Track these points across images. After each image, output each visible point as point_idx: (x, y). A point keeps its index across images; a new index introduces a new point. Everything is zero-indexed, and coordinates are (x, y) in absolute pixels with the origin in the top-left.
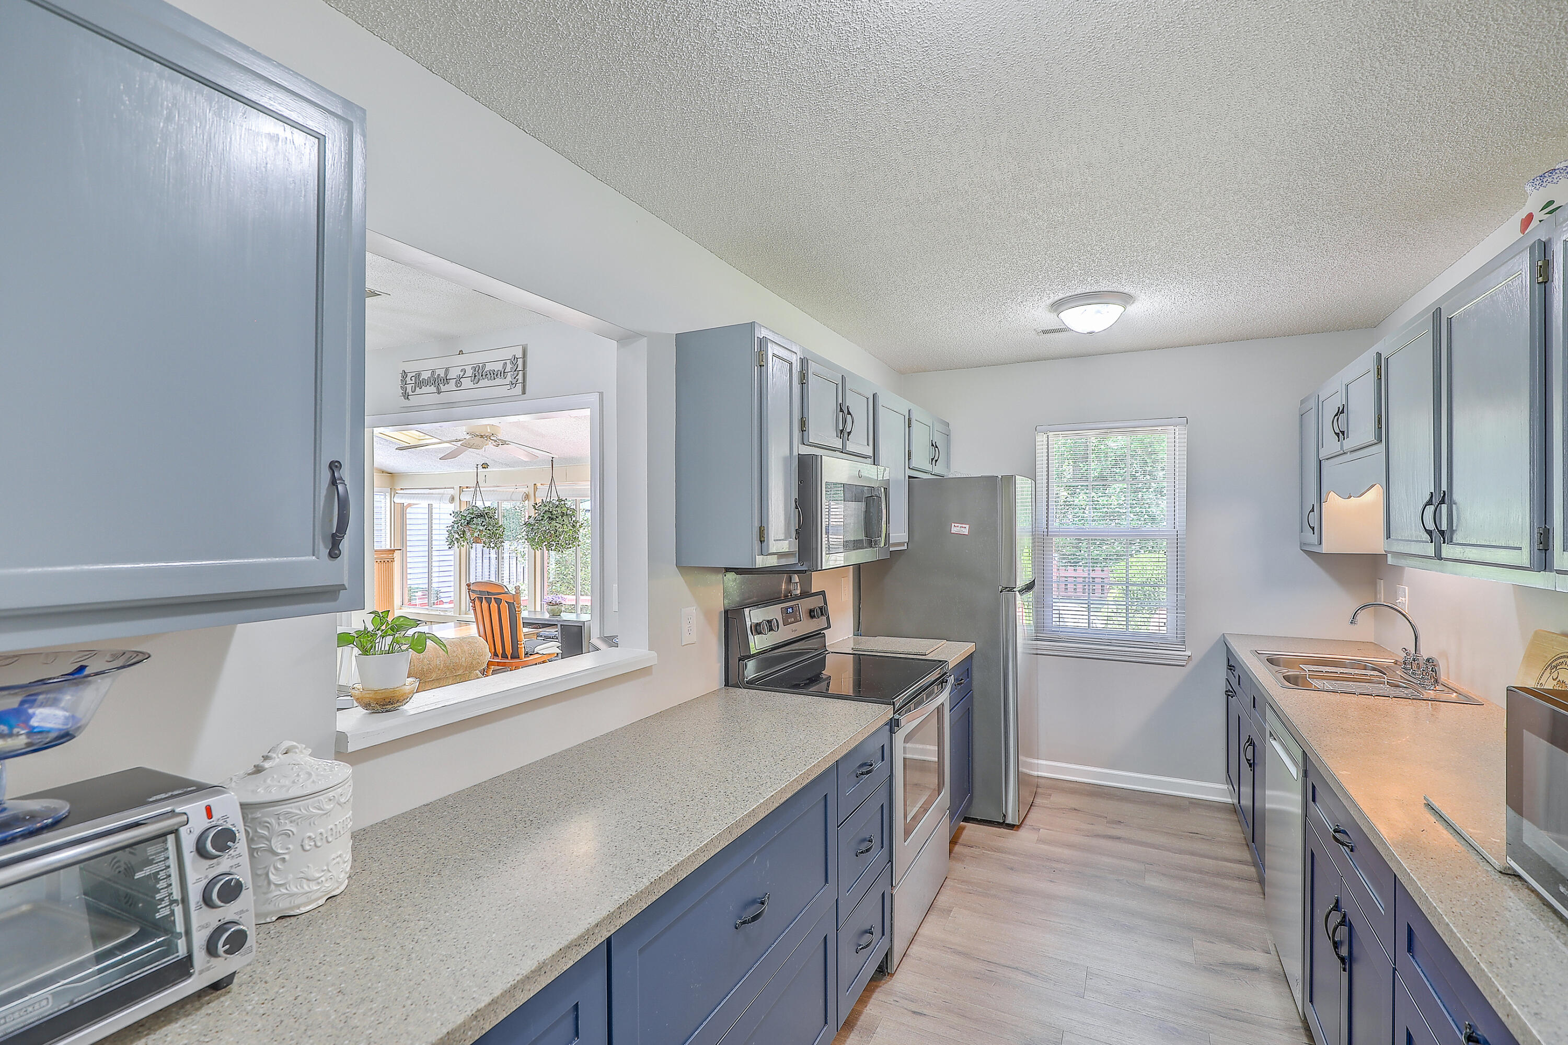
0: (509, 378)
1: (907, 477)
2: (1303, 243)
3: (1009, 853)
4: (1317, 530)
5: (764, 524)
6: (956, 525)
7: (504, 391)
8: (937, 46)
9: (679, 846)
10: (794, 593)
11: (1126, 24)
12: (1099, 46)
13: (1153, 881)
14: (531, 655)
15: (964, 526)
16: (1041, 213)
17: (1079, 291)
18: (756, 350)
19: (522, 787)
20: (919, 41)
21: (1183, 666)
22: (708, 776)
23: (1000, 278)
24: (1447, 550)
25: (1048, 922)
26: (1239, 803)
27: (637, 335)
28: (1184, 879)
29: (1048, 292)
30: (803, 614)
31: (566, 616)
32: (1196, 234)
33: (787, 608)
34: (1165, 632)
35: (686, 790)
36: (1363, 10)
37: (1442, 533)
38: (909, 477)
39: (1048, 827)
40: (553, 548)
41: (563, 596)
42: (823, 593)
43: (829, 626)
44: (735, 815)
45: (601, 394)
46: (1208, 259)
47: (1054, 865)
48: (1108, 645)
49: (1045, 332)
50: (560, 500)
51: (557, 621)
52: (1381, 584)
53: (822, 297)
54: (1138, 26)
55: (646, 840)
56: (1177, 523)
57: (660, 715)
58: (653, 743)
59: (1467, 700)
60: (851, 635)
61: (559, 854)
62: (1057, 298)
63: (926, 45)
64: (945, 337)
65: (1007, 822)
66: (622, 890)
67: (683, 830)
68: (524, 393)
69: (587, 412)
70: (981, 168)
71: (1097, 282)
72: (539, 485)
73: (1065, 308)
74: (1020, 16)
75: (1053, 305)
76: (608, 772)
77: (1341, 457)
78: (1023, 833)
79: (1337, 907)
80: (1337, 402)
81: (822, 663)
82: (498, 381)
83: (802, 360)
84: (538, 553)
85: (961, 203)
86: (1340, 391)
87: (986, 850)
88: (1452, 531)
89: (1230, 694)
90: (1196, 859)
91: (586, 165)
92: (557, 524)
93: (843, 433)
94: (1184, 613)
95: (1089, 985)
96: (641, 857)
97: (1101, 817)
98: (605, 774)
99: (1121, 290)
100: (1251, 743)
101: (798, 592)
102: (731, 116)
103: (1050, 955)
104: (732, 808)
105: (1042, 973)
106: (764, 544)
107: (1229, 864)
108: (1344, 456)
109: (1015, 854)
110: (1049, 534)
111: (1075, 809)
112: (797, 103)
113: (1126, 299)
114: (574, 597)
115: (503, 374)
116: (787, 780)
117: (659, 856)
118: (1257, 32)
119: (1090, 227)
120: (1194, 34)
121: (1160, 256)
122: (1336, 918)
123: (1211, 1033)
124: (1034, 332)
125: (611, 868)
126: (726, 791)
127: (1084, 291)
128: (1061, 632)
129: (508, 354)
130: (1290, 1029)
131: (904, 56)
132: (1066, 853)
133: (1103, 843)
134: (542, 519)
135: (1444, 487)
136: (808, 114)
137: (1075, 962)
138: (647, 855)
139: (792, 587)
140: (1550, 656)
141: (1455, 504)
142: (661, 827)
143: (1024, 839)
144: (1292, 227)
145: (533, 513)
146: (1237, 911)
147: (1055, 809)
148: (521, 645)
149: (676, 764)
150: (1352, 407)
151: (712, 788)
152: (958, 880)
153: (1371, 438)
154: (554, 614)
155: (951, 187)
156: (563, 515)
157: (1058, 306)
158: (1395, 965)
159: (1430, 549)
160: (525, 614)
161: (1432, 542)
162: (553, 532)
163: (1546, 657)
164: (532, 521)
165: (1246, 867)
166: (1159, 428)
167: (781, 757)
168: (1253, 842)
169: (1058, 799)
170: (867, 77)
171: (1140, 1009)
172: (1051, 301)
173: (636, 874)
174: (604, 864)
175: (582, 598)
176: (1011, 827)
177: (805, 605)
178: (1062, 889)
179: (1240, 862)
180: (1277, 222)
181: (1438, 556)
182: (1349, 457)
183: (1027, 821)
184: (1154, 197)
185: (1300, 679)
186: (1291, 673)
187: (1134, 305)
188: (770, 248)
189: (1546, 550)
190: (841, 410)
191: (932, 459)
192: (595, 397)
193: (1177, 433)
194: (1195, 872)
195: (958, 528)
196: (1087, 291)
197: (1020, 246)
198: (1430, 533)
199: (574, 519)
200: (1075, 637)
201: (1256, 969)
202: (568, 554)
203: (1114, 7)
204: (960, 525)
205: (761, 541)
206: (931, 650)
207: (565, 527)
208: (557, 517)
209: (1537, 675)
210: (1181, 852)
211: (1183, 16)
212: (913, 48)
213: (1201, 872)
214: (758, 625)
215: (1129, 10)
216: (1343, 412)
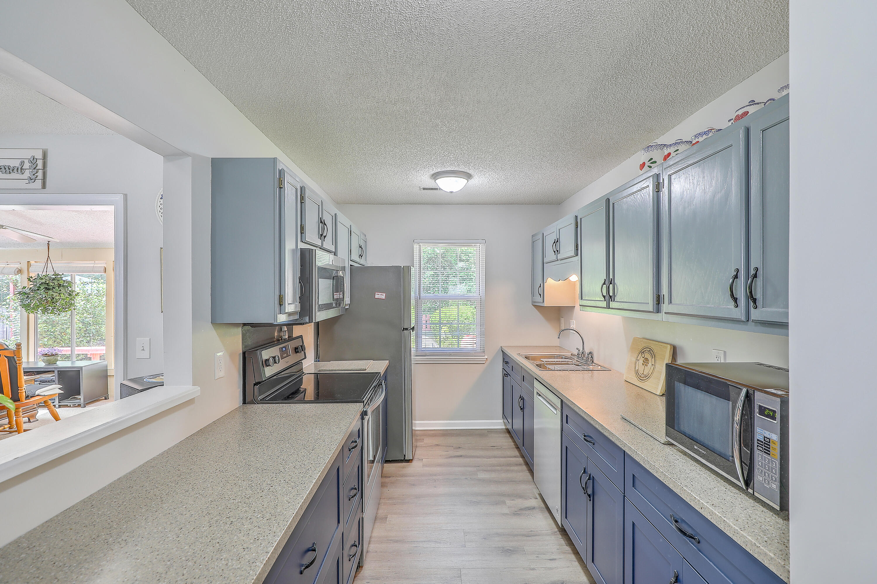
0: (27, 174)
1: (350, 266)
2: (550, 161)
3: (410, 476)
4: (542, 295)
5: (282, 293)
6: (378, 293)
7: (22, 184)
8: (428, 9)
9: (271, 529)
10: (284, 337)
11: (523, 30)
12: (507, 37)
13: (482, 475)
14: (31, 397)
15: (382, 294)
16: (446, 123)
17: (448, 169)
18: (277, 177)
19: (100, 513)
20: (420, 2)
21: (484, 364)
22: (266, 471)
23: (412, 156)
24: (613, 304)
25: (439, 510)
26: (512, 428)
27: (183, 154)
28: (494, 471)
29: (433, 167)
30: (291, 351)
31: (61, 364)
32: (511, 149)
33: (282, 348)
34: (475, 347)
35: (253, 485)
36: (613, 56)
37: (611, 297)
38: (351, 265)
39: (426, 457)
40: (49, 312)
41: (59, 348)
42: (301, 337)
43: (305, 358)
44: (301, 496)
45: (125, 196)
46: (511, 162)
47: (435, 477)
48: (449, 356)
49: (424, 189)
50: (56, 275)
51: (55, 368)
52: (562, 320)
53: (304, 150)
54: (528, 32)
55: (242, 531)
56: (481, 293)
57: (201, 432)
58: (207, 454)
59: (605, 369)
60: (313, 362)
61: (169, 563)
62: (436, 171)
63: (423, 6)
64: (370, 185)
65: (406, 459)
66: (243, 577)
67: (268, 516)
68: (44, 186)
69: (111, 208)
70: (426, 90)
71: (459, 165)
72: (32, 262)
73: (441, 177)
74: (477, 7)
75: (433, 175)
76: (179, 484)
77: (556, 262)
78: (415, 463)
79: (585, 472)
80: (554, 237)
81: (301, 381)
82: (14, 175)
83: (301, 188)
84: (32, 316)
85: (408, 108)
86: (555, 232)
87: (398, 477)
88: (615, 296)
89: (506, 375)
90: (497, 459)
91: (148, 16)
92: (53, 293)
93: (322, 236)
94: (484, 337)
95: (466, 539)
96: (245, 546)
97: (451, 446)
98: (177, 486)
99: (468, 171)
100: (522, 398)
101: (287, 337)
102: (282, 13)
103: (444, 528)
104: (296, 491)
105: (443, 539)
106: (283, 307)
107: (511, 459)
108: (557, 262)
109: (413, 476)
110: (421, 298)
111: (437, 445)
112: (331, 18)
113: (469, 176)
114: (70, 349)
115: (21, 170)
116: (324, 463)
117: (260, 541)
118: (573, 53)
119: (467, 135)
120: (549, 45)
121: (492, 157)
122: (585, 478)
123: (524, 546)
124: (418, 188)
125: (223, 562)
126: (284, 479)
127: (451, 169)
128: (427, 350)
129: (28, 154)
130: (554, 533)
131: (408, 9)
132: (438, 469)
133: (455, 460)
134: (38, 290)
135: (611, 277)
136: (336, 28)
137: (457, 528)
138: (249, 543)
139: (282, 334)
140: (641, 348)
141: (616, 284)
142: (249, 518)
143: (415, 467)
144: (548, 153)
145: (26, 283)
146: (520, 481)
147: (428, 446)
148: (22, 390)
149: (235, 467)
150: (561, 240)
151: (273, 479)
152: (386, 498)
153: (572, 253)
154: (49, 363)
155: (406, 97)
156: (59, 286)
157: (436, 176)
158: (624, 494)
159: (604, 304)
160: (24, 365)
161: (605, 301)
162: (49, 299)
163: (639, 348)
164: (28, 291)
165: (518, 459)
166: (473, 245)
167: (311, 448)
168: (523, 446)
169: (428, 441)
170: (382, 15)
171: (492, 544)
172: (433, 172)
173: (247, 560)
174: (215, 560)
175: (77, 348)
176: (409, 461)
177: (291, 345)
178: (442, 490)
179: (515, 457)
180: (544, 149)
181: (608, 307)
182: (559, 262)
183: (416, 457)
184: (500, 126)
185: (542, 366)
186: (539, 363)
187: (472, 179)
188: (280, 110)
189: (658, 304)
190: (321, 222)
191: (360, 255)
192: (119, 198)
193: (481, 247)
194: (498, 466)
195: (379, 295)
196: (453, 170)
197: (429, 139)
198: (604, 297)
199: (70, 289)
200: (433, 353)
201: (534, 508)
202: (64, 316)
203: (521, 19)
204: (380, 294)
205: (280, 305)
206: (368, 367)
207: (62, 295)
208: (53, 288)
209: (636, 356)
210: (490, 457)
211: (548, 34)
212: (415, 6)
213: (500, 466)
214: (267, 360)
215: (527, 23)
216: (557, 241)
